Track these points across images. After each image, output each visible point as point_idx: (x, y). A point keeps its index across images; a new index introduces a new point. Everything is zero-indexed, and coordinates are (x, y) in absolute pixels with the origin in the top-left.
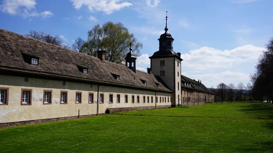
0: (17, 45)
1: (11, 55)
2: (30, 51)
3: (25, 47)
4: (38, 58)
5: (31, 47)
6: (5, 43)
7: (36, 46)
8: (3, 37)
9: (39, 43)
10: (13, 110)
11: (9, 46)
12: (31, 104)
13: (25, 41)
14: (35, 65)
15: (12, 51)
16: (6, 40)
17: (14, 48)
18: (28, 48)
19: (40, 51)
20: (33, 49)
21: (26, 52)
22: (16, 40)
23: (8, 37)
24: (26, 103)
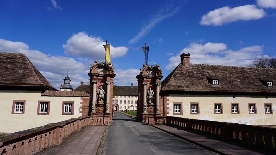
0: (255, 75)
1: (253, 82)
2: (264, 78)
3: (261, 75)
4: (272, 82)
5: (265, 74)
6: (248, 75)
7: (268, 73)
8: (246, 72)
9: (270, 70)
10: (261, 117)
11: (250, 76)
12: (272, 114)
13: (260, 71)
14: (270, 86)
15: (253, 80)
16: (247, 73)
17: (254, 78)
18: (263, 75)
19: (272, 76)
20: (267, 76)
21: (262, 79)
22: (254, 72)
23: (249, 71)
24: (269, 113)
